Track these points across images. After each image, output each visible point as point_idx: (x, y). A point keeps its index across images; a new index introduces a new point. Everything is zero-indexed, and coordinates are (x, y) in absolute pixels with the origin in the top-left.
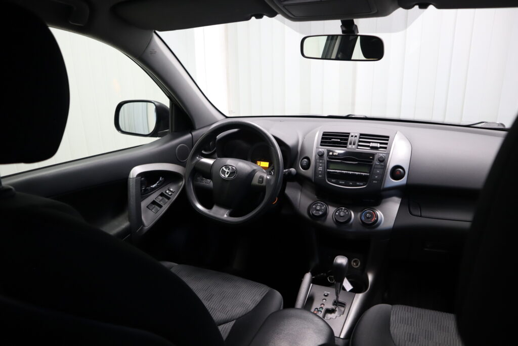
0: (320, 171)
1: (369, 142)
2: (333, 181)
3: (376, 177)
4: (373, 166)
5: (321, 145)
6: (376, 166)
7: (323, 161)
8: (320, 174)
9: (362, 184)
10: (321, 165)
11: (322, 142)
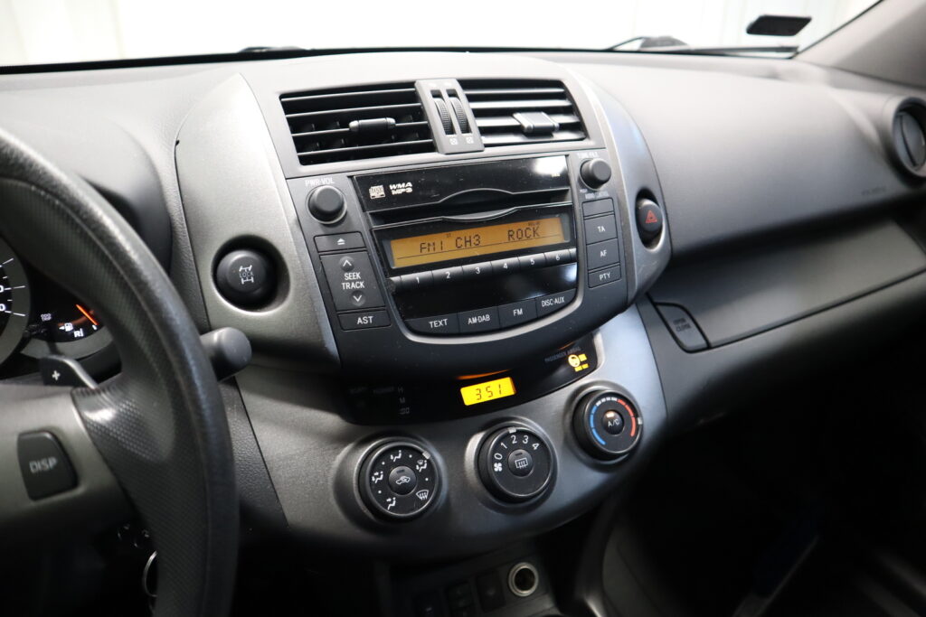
0: (357, 292)
1: (508, 113)
2: (435, 324)
3: (603, 254)
4: (577, 207)
5: (305, 161)
6: (589, 210)
7: (356, 241)
8: (363, 311)
9: (560, 300)
10: (346, 261)
11: (300, 144)
